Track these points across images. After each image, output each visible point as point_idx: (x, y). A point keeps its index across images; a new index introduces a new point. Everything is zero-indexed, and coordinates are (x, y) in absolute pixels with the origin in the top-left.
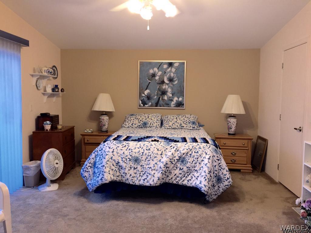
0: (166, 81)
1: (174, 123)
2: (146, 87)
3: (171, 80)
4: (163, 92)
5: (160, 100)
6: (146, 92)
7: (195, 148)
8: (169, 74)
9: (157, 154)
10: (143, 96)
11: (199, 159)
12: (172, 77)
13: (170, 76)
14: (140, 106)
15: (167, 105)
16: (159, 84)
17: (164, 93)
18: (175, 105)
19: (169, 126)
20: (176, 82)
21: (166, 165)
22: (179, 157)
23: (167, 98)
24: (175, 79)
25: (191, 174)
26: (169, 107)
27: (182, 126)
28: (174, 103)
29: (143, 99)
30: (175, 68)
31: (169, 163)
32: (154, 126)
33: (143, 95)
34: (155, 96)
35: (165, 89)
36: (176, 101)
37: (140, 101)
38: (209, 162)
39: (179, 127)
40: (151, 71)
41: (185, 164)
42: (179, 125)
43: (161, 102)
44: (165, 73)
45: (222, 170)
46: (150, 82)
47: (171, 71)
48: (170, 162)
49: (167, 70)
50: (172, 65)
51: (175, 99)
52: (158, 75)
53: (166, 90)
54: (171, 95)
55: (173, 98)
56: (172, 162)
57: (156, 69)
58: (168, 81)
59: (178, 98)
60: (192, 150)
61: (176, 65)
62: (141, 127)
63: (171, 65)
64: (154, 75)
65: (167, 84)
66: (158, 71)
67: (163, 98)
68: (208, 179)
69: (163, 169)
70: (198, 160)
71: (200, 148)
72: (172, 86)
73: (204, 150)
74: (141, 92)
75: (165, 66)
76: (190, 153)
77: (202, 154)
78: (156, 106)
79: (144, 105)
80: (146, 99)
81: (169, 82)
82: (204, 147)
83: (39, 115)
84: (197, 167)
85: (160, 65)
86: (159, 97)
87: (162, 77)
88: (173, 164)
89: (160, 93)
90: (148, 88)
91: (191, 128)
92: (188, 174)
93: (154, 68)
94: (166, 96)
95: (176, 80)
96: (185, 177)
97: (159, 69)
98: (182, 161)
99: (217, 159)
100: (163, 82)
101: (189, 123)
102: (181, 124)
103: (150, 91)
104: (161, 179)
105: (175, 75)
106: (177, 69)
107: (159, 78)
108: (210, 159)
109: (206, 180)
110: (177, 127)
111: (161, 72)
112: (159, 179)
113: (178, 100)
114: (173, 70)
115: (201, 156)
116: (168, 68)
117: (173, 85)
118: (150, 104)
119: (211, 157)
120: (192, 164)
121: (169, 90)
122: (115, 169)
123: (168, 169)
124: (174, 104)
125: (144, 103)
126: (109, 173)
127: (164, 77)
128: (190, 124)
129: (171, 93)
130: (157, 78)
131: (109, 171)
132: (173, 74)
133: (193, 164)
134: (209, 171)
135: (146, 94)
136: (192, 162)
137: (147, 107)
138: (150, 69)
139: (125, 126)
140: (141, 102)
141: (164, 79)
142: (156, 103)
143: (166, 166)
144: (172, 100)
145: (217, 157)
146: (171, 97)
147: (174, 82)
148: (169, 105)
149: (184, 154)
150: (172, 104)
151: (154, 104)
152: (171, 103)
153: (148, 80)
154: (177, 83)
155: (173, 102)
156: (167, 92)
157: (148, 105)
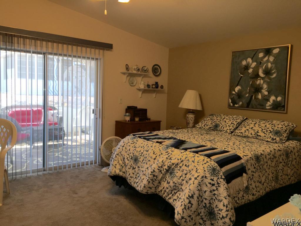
0: (261, 74)
1: (248, 130)
2: (237, 82)
3: (267, 72)
4: (256, 88)
5: (252, 99)
6: (237, 89)
7: (188, 160)
8: (265, 65)
9: (152, 157)
10: (233, 94)
11: (187, 176)
12: (269, 69)
13: (266, 67)
14: (229, 105)
15: (261, 106)
16: (253, 78)
17: (258, 89)
18: (272, 107)
19: (240, 132)
20: (274, 75)
21: (153, 172)
22: (168, 166)
23: (262, 97)
24: (273, 71)
25: (178, 192)
26: (262, 109)
27: (258, 135)
28: (271, 104)
29: (233, 97)
30: (274, 56)
31: (156, 170)
32: (224, 130)
33: (234, 92)
34: (247, 94)
35: (259, 84)
36: (274, 100)
37: (230, 99)
38: (193, 183)
39: (254, 135)
40: (244, 63)
41: (173, 178)
42: (253, 133)
43: (253, 102)
44: (260, 64)
45: (216, 201)
46: (242, 76)
47: (268, 61)
48: (159, 170)
49: (263, 60)
50: (271, 53)
51: (273, 98)
52: (251, 66)
53: (261, 86)
54: (266, 93)
55: (269, 96)
56: (161, 170)
57: (249, 60)
58: (264, 74)
59: (277, 98)
60: (184, 162)
61: (276, 51)
62: (213, 130)
63: (268, 52)
64: (247, 67)
65: (263, 78)
66: (253, 62)
67: (257, 96)
68: (185, 205)
69: (150, 176)
70: (185, 177)
71: (193, 162)
72: (269, 81)
73: (196, 165)
74: (232, 88)
75: (261, 55)
76: (181, 165)
77: (193, 169)
78: (248, 107)
79: (234, 105)
80: (236, 98)
81: (265, 76)
82: (199, 161)
83: (126, 107)
84: (184, 185)
85: (255, 54)
86: (251, 95)
87: (256, 69)
88: (162, 173)
89: (253, 90)
90: (239, 84)
91: (269, 140)
92: (176, 191)
93: (247, 58)
94: (260, 94)
95: (274, 73)
96: (171, 195)
97: (253, 59)
98: (171, 173)
99: (210, 183)
100: (257, 76)
101: (271, 132)
102: (258, 132)
103: (241, 87)
104: (146, 187)
105: (274, 65)
106: (277, 56)
107: (253, 71)
108: (196, 179)
109: (182, 205)
110: (251, 135)
111: (255, 63)
112: (144, 187)
113: (276, 100)
114: (272, 59)
115: (191, 173)
116: (264, 57)
117: (270, 79)
118: (241, 103)
119: (200, 177)
120: (179, 179)
121: (265, 86)
122: (122, 164)
123: (155, 177)
124: (270, 106)
125: (234, 102)
126: (115, 167)
127: (259, 69)
128: (271, 134)
129: (266, 90)
130: (250, 71)
131: (116, 165)
132: (271, 64)
133: (180, 181)
134: (189, 196)
135: (237, 92)
136: (179, 177)
137: (237, 107)
138: (242, 60)
139: (197, 127)
140: (230, 101)
141: (258, 72)
142: (247, 103)
143: (153, 174)
144: (268, 100)
145: (211, 179)
146: (266, 96)
147: (272, 75)
148: (263, 106)
149: (173, 164)
150: (267, 105)
151: (245, 105)
152: (267, 103)
153: (240, 74)
154: (275, 77)
155: (268, 103)
156: (262, 88)
157: (238, 105)
